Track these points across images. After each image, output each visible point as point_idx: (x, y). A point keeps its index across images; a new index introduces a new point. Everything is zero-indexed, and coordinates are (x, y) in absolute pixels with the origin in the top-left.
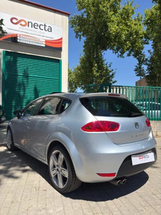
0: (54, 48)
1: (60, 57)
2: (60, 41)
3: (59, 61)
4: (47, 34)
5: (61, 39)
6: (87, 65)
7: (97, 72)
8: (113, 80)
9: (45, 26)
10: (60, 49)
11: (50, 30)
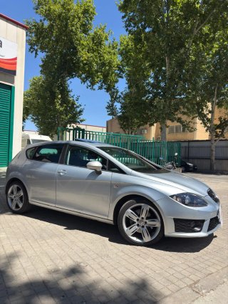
0: (5, 70)
1: (13, 82)
2: (13, 62)
5: (16, 59)
7: (61, 105)
8: (81, 117)
10: (14, 73)
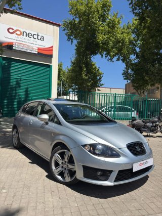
0: (46, 55)
1: (51, 62)
2: (51, 49)
4: (39, 42)
5: (52, 47)
7: (86, 75)
9: (38, 35)
10: (51, 56)
11: (42, 39)
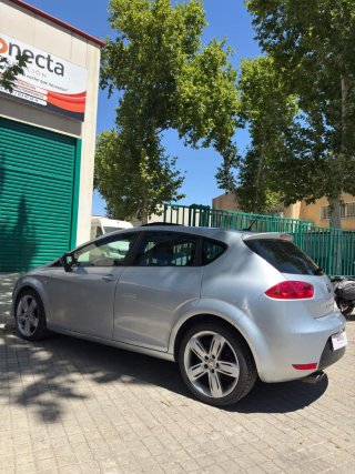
0: (67, 111)
1: (79, 133)
2: (80, 99)
3: (75, 142)
4: (52, 78)
5: (84, 94)
6: (128, 155)
7: (149, 172)
8: (179, 191)
9: (49, 59)
10: (80, 117)
11: (60, 70)
